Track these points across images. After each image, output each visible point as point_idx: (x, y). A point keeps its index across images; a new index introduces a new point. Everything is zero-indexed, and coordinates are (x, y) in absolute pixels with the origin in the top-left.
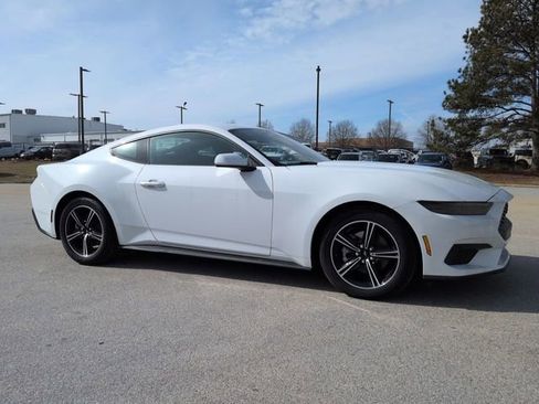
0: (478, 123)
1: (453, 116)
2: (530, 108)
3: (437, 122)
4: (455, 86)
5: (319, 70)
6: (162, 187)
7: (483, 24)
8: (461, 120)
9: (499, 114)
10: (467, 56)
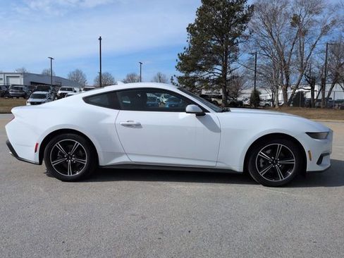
0: (194, 79)
1: (183, 75)
2: (221, 72)
3: (174, 78)
4: (182, 57)
5: (100, 39)
6: (138, 126)
7: (197, 22)
8: (187, 78)
9: (205, 75)
10: (189, 40)
